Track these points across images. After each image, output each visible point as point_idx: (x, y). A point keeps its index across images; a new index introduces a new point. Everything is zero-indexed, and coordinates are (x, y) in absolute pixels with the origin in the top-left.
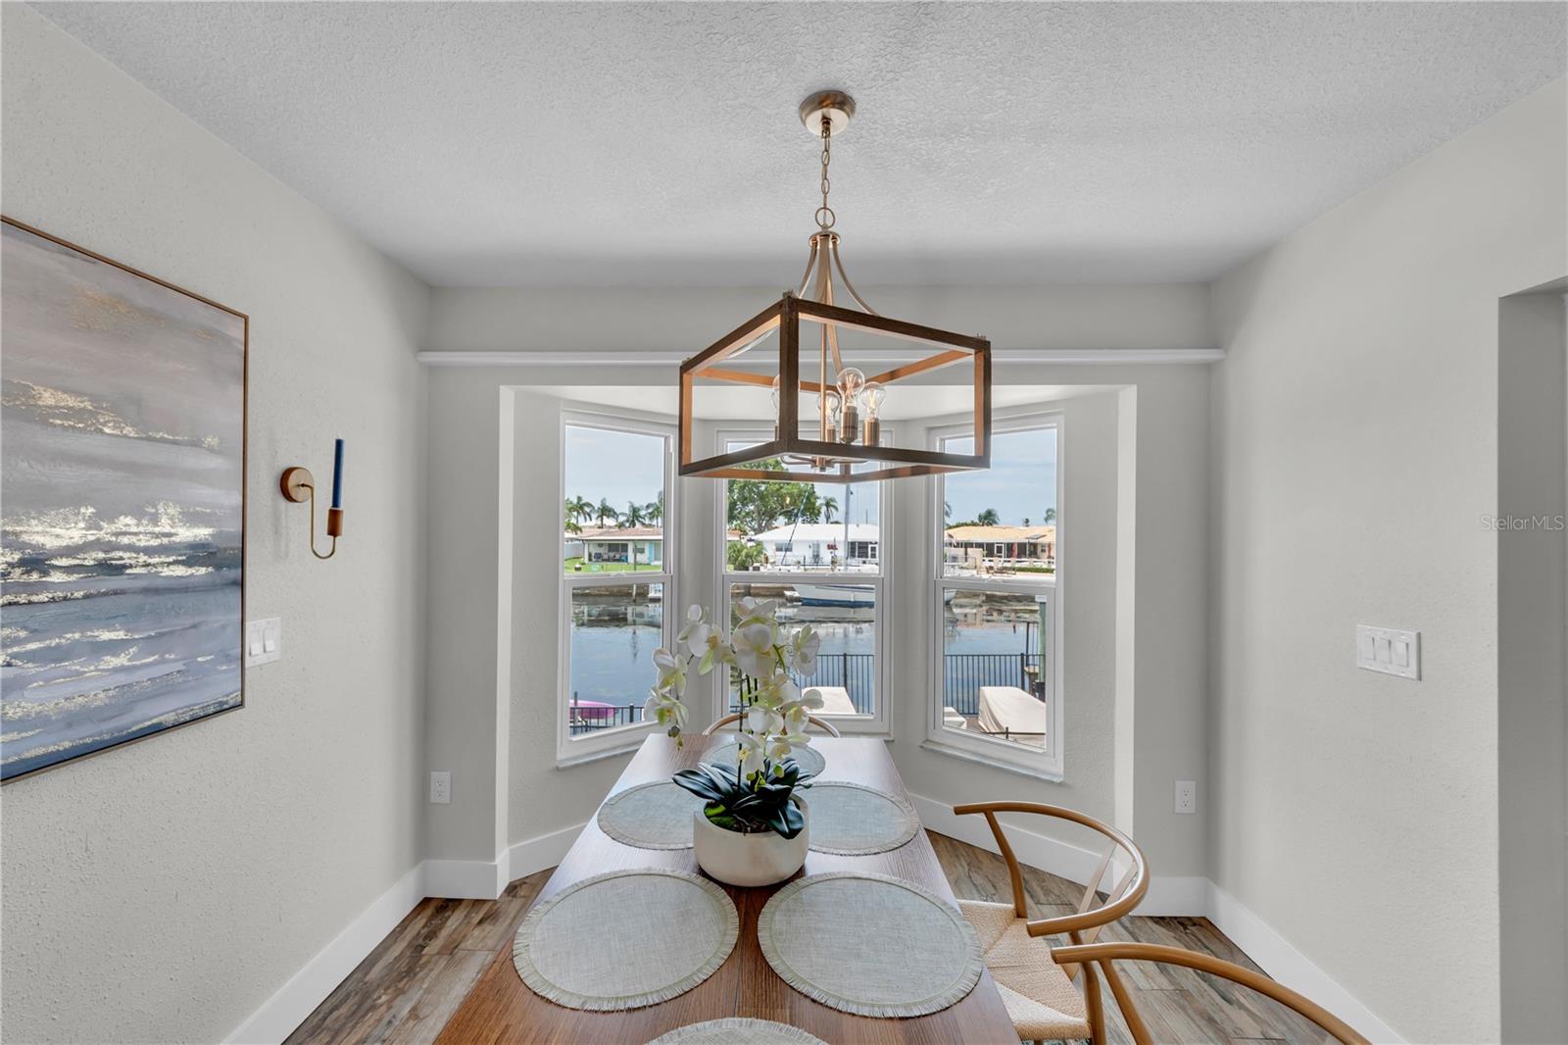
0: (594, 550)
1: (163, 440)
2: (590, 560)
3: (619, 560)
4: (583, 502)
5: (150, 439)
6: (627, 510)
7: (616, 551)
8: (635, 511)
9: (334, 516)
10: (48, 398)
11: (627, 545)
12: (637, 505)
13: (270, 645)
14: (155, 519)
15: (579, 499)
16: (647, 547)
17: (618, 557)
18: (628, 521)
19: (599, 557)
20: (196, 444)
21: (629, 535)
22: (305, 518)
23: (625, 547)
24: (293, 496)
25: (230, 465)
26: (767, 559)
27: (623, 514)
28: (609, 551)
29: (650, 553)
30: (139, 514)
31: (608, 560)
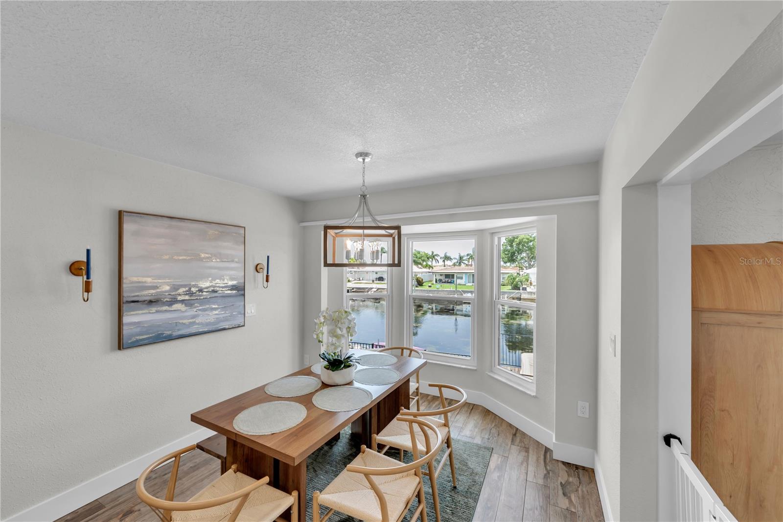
0: (438, 277)
1: (225, 261)
2: (436, 282)
3: (450, 283)
4: (434, 254)
5: (223, 261)
6: (458, 257)
7: (449, 278)
8: (461, 258)
9: (267, 276)
10: (203, 255)
11: (454, 275)
12: (462, 255)
13: (253, 311)
14: (224, 280)
15: (433, 253)
16: (464, 276)
17: (450, 281)
18: (457, 262)
19: (440, 280)
20: (233, 261)
21: (455, 270)
22: (261, 277)
23: (453, 276)
24: (258, 271)
25: (241, 265)
26: (531, 283)
27: (455, 258)
28: (446, 278)
29: (466, 279)
30: (220, 279)
31: (445, 282)
